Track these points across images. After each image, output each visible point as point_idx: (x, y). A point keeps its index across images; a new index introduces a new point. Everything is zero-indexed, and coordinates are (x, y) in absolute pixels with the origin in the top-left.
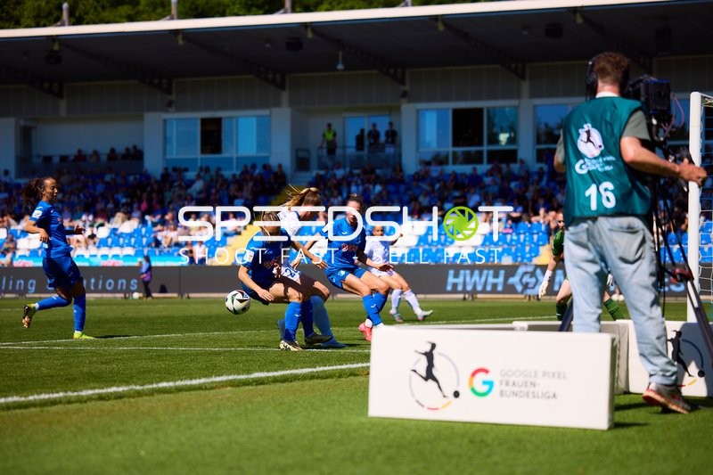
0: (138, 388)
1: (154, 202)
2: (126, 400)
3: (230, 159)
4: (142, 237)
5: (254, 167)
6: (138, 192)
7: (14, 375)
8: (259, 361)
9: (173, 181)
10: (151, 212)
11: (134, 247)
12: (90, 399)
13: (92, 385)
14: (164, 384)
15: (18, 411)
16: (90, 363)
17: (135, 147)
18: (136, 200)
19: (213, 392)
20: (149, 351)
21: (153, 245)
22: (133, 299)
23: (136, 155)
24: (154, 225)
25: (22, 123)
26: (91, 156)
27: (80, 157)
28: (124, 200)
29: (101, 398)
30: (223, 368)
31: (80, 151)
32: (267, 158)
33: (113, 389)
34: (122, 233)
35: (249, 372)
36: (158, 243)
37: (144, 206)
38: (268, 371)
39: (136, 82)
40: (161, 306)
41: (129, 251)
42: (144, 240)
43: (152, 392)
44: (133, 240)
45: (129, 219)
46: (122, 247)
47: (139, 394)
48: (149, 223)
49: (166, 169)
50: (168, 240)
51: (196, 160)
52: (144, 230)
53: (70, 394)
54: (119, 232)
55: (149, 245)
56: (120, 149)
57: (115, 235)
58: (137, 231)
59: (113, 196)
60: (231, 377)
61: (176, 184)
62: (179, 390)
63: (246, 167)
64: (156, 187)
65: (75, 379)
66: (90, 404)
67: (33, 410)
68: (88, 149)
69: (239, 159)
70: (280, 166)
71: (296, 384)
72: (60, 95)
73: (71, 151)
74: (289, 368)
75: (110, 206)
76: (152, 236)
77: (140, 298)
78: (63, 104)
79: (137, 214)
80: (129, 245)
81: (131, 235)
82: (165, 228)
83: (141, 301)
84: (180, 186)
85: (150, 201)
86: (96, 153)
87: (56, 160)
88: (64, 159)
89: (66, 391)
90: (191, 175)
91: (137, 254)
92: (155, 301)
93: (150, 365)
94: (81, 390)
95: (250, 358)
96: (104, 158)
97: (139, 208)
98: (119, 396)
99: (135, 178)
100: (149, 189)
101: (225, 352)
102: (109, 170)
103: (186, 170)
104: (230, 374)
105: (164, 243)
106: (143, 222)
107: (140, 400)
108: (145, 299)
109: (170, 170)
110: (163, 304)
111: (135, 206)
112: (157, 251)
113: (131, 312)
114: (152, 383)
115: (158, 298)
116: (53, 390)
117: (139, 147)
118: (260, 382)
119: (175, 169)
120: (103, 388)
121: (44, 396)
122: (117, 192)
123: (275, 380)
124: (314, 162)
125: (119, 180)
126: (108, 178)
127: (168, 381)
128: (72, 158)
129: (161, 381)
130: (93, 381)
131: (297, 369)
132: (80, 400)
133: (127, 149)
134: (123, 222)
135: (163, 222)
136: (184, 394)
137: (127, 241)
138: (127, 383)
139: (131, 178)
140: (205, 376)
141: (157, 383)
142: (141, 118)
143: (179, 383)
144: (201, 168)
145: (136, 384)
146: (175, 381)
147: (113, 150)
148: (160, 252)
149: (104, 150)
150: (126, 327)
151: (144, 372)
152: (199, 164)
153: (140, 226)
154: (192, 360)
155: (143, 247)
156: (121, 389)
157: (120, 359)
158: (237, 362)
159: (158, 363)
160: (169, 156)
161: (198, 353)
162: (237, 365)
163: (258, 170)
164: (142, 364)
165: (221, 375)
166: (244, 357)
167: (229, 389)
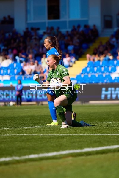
0: (17, 158)
1: (21, 48)
2: (11, 166)
3: (65, 22)
4: (14, 69)
5: (79, 26)
8: (87, 141)
9: (32, 36)
11: (9, 75)
14: (32, 156)
17: (9, 16)
19: (61, 161)
20: (22, 136)
21: (21, 73)
22: (10, 106)
23: (10, 21)
24: (21, 62)
28: (3, 48)
30: (66, 146)
32: (87, 21)
34: (2, 67)
35: (81, 148)
36: (23, 73)
38: (93, 147)
40: (26, 110)
41: (7, 77)
42: (16, 71)
43: (26, 161)
44: (9, 71)
46: (2, 75)
47: (18, 162)
48: (18, 61)
49: (27, 29)
50: (30, 71)
51: (44, 23)
52: (15, 65)
55: (18, 74)
58: (11, 66)
60: (71, 151)
61: (33, 38)
62: (41, 159)
63: (74, 26)
64: (22, 39)
69: (70, 22)
70: (94, 26)
71: (110, 155)
74: (105, 145)
76: (20, 68)
79: (11, 56)
80: (7, 74)
81: (7, 68)
82: (27, 63)
83: (14, 107)
84: (35, 39)
90: (41, 32)
91: (11, 80)
93: (23, 145)
95: (81, 140)
99: (9, 35)
100: (17, 41)
101: (67, 136)
103: (38, 29)
104: (70, 149)
105: (27, 73)
106: (15, 60)
107: (19, 166)
108: (16, 106)
109: (30, 29)
110: (27, 108)
111: (10, 51)
112: (23, 77)
113: (9, 114)
114: (25, 155)
117: (11, 17)
118: (88, 154)
119: (32, 29)
123: (97, 153)
124: (115, 23)
127: (34, 153)
129: (31, 153)
131: (110, 145)
133: (5, 18)
134: (3, 60)
135: (27, 61)
136: (44, 162)
137: (5, 72)
138: (10, 155)
139: (7, 35)
140: (56, 151)
143: (41, 155)
144: (48, 28)
145: (16, 156)
146: (38, 153)
148: (25, 78)
150: (7, 122)
151: (20, 149)
152: (47, 25)
153: (13, 62)
154: (48, 141)
155: (15, 75)
156: (8, 159)
157: (5, 142)
158: (74, 142)
159: (28, 143)
160: (29, 21)
161: (51, 137)
162: (74, 144)
163: (82, 29)
164: (18, 144)
165: (65, 150)
166: (78, 140)
167: (70, 158)
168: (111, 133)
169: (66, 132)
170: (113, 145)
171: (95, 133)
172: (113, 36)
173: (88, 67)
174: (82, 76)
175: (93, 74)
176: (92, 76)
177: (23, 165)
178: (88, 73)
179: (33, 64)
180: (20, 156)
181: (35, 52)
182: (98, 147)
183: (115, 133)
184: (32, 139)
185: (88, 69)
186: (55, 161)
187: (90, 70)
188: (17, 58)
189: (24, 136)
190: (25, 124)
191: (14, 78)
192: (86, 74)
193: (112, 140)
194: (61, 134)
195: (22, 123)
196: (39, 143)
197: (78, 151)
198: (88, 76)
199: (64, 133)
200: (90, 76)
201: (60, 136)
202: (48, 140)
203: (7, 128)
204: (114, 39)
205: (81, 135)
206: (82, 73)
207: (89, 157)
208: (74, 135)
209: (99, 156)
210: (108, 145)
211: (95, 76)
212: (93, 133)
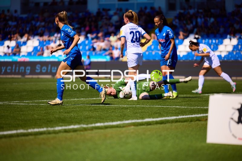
0: (85, 126)
2: (78, 132)
3: (133, 4)
4: (86, 45)
5: (146, 8)
7: (21, 118)
8: (148, 112)
9: (103, 16)
10: (91, 32)
12: (60, 131)
13: (61, 124)
14: (98, 125)
15: (23, 138)
16: (60, 112)
18: (83, 26)
19: (124, 129)
20: (90, 107)
21: (92, 49)
23: (83, 2)
24: (93, 39)
29: (66, 131)
30: (129, 116)
32: (153, 3)
33: (72, 127)
35: (143, 118)
36: (94, 49)
37: (87, 29)
38: (153, 118)
42: (87, 48)
43: (92, 129)
47: (85, 129)
48: (90, 38)
49: (99, 9)
50: (100, 48)
51: (114, 5)
52: (87, 42)
53: (50, 129)
55: (89, 50)
60: (134, 121)
61: (104, 17)
62: (106, 127)
63: (141, 8)
64: (94, 19)
65: (52, 121)
66: (60, 135)
67: (31, 137)
69: (138, 4)
70: (160, 8)
71: (168, 125)
74: (164, 116)
76: (91, 45)
79: (83, 33)
82: (98, 40)
84: (106, 18)
85: (90, 26)
87: (42, 5)
88: (46, 4)
89: (47, 127)
90: (111, 13)
93: (91, 114)
94: (55, 127)
95: (143, 111)
97: (85, 30)
98: (75, 131)
99: (83, 14)
101: (130, 107)
103: (109, 10)
104: (133, 119)
105: (98, 49)
106: (87, 38)
107: (86, 133)
109: (101, 10)
111: (83, 29)
112: (94, 53)
114: (92, 123)
116: (40, 126)
118: (149, 124)
119: (104, 9)
120: (66, 126)
121: (36, 130)
123: (157, 123)
124: (178, 6)
125: (75, 16)
127: (100, 122)
128: (50, 4)
129: (97, 122)
130: (61, 122)
131: (168, 117)
132: (55, 132)
135: (97, 38)
136: (109, 130)
138: (79, 123)
139: (81, 14)
140: (120, 120)
141: (95, 123)
143: (106, 124)
144: (118, 9)
145: (84, 124)
146: (104, 122)
148: (96, 54)
150: (77, 93)
151: (88, 118)
152: (117, 7)
153: (85, 40)
154: (113, 112)
155: (86, 51)
156: (76, 127)
157: (75, 111)
158: (136, 113)
159: (95, 113)
160: (101, 3)
161: (116, 108)
162: (136, 114)
163: (148, 10)
164: (86, 113)
165: (128, 120)
166: (140, 111)
167: (132, 127)
168: (171, 106)
169: (130, 104)
170: (171, 116)
171: (155, 105)
172: (176, 17)
173: (152, 45)
174: (147, 53)
175: (157, 52)
176: (156, 53)
177: (89, 132)
178: (152, 50)
179: (103, 41)
180: (87, 124)
181: (106, 31)
182: (157, 117)
183: (174, 106)
184: (99, 109)
185: (153, 47)
186: (118, 129)
187: (154, 48)
188: (89, 35)
189: (92, 106)
190: (94, 95)
191: (86, 53)
192: (150, 52)
193: (170, 111)
194: (125, 105)
195: (91, 95)
196: (105, 112)
197: (140, 121)
198: (152, 53)
199: (128, 105)
200: (154, 53)
201: (124, 107)
202: (113, 110)
203: (78, 98)
204: (177, 21)
205: (143, 107)
206: (147, 51)
207: (149, 126)
208: (137, 107)
209: (158, 126)
210: (166, 116)
211: (158, 53)
212: (154, 105)
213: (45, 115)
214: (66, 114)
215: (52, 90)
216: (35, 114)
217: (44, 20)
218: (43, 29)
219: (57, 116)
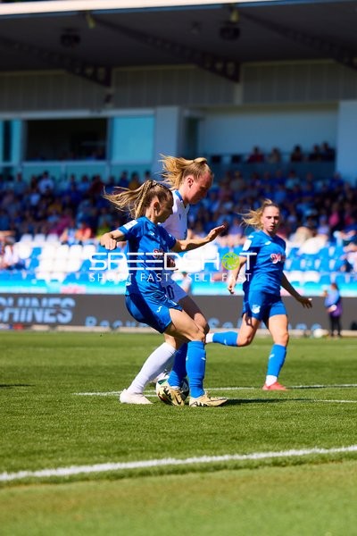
0: (323, 451)
1: (347, 215)
2: (306, 466)
4: (330, 258)
6: (327, 202)
7: (169, 431)
10: (341, 226)
11: (318, 271)
12: (262, 464)
13: (265, 446)
15: (173, 477)
16: (262, 418)
17: (326, 145)
18: (323, 211)
20: (335, 405)
21: (343, 268)
22: (315, 338)
23: (327, 155)
24: (346, 243)
25: (187, 113)
26: (270, 156)
27: (257, 157)
28: (308, 212)
29: (276, 463)
31: (256, 149)
33: (291, 453)
34: (304, 254)
36: (349, 267)
37: (334, 219)
39: (331, 61)
40: (350, 347)
41: (313, 276)
42: (332, 264)
43: (340, 458)
44: (318, 263)
45: (314, 235)
46: (304, 270)
47: (324, 459)
48: (339, 242)
52: (332, 251)
53: (237, 457)
54: (300, 252)
55: (337, 269)
56: (307, 147)
57: (296, 256)
58: (324, 252)
59: (295, 206)
64: (350, 196)
65: (243, 438)
66: (263, 471)
67: (192, 476)
68: (267, 146)
72: (235, 78)
73: (245, 149)
75: (292, 219)
76: (342, 258)
77: (324, 337)
78: (238, 91)
79: (324, 230)
80: (312, 268)
81: (315, 257)
83: (324, 340)
85: (341, 213)
86: (276, 152)
87: (227, 160)
88: (236, 159)
89: (232, 454)
91: (324, 280)
92: (343, 340)
93: (337, 422)
94: (251, 453)
96: (286, 158)
97: (327, 223)
98: (299, 462)
99: (324, 185)
100: (341, 198)
102: (292, 173)
106: (332, 240)
107: (325, 467)
108: (329, 339)
110: (352, 344)
111: (323, 219)
112: (347, 277)
113: (311, 354)
114: (340, 446)
115: (347, 337)
116: (216, 450)
117: (331, 145)
120: (279, 451)
121: (206, 459)
122: (300, 202)
125: (305, 187)
126: (290, 184)
128: (246, 158)
130: (267, 442)
132: (251, 466)
133: (316, 148)
134: (307, 239)
137: (310, 264)
138: (309, 445)
139: (319, 185)
141: (346, 446)
142: (335, 108)
147: (298, 149)
149: (287, 148)
150: (306, 373)
153: (328, 245)
155: (331, 271)
156: (301, 452)
157: (299, 414)
159: (347, 420)
164: (327, 421)
177: (332, 465)
188: (337, 234)
189: (340, 403)
190: (346, 377)
191: (329, 277)
195: (339, 377)
213: (227, 422)
214: (278, 423)
215: (245, 365)
216: (204, 421)
217: (231, 198)
218: (229, 218)
219: (256, 427)
